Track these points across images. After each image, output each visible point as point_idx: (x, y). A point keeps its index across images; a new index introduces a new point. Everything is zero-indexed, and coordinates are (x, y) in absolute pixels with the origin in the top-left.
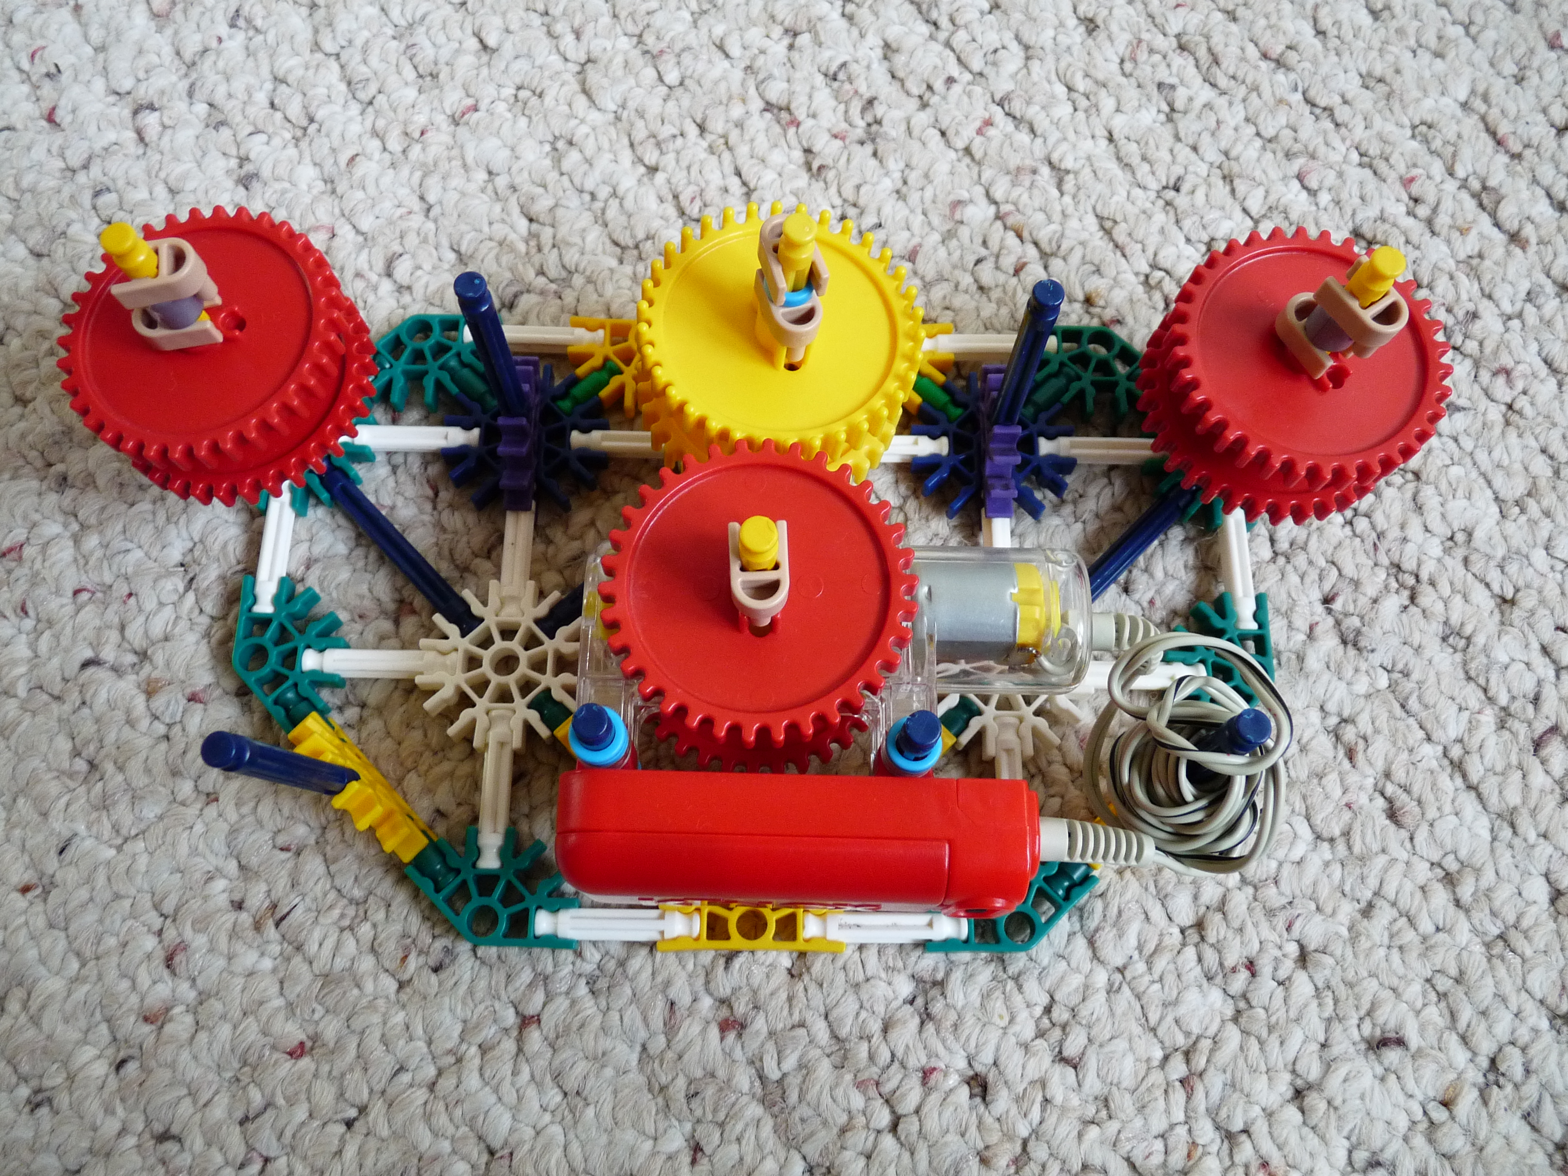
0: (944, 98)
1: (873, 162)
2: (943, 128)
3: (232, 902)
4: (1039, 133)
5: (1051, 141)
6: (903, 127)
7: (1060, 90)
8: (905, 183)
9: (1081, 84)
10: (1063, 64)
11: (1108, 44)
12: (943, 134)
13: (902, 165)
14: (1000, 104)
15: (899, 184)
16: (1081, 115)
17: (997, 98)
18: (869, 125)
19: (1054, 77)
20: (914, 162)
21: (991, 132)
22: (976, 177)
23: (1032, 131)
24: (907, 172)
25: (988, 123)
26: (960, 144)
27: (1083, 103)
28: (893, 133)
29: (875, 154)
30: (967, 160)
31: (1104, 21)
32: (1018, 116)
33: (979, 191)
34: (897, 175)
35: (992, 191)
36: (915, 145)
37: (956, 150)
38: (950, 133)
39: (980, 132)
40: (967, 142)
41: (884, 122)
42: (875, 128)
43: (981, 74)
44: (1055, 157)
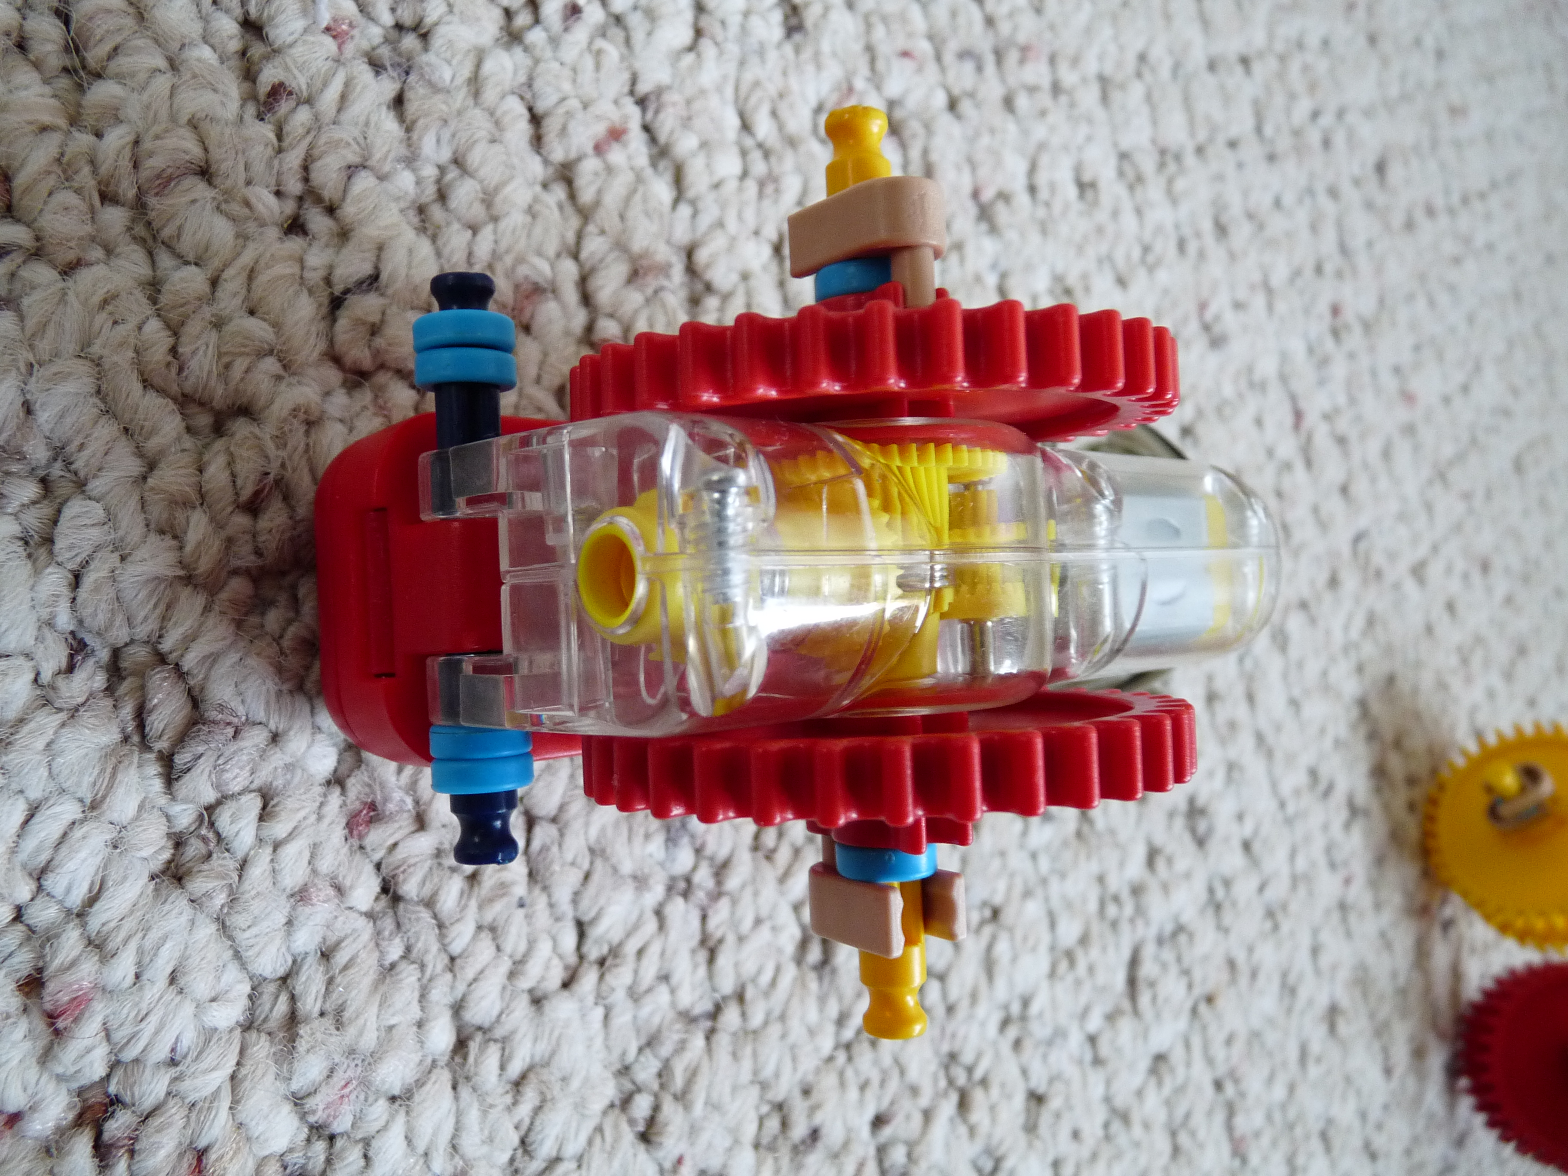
0: (554, 42)
1: (390, 124)
2: (541, 107)
4: (690, 194)
5: (705, 220)
6: (466, 72)
7: (733, 121)
8: (442, 196)
9: (764, 127)
10: (748, 77)
11: (810, 68)
12: (536, 119)
13: (445, 155)
14: (642, 102)
15: (430, 191)
16: (751, 187)
17: (643, 88)
18: (399, 27)
19: (729, 92)
20: (474, 159)
21: (616, 155)
22: (571, 237)
23: (678, 180)
24: (453, 173)
25: (616, 134)
26: (558, 155)
27: (759, 167)
28: (445, 74)
29: (398, 102)
30: (559, 192)
31: (816, 26)
32: (662, 138)
33: (569, 270)
34: (429, 172)
35: (594, 283)
36: (478, 118)
37: (546, 162)
38: (551, 126)
39: (599, 149)
40: (573, 155)
41: (437, 41)
42: (410, 42)
43: (618, 20)
44: (702, 256)
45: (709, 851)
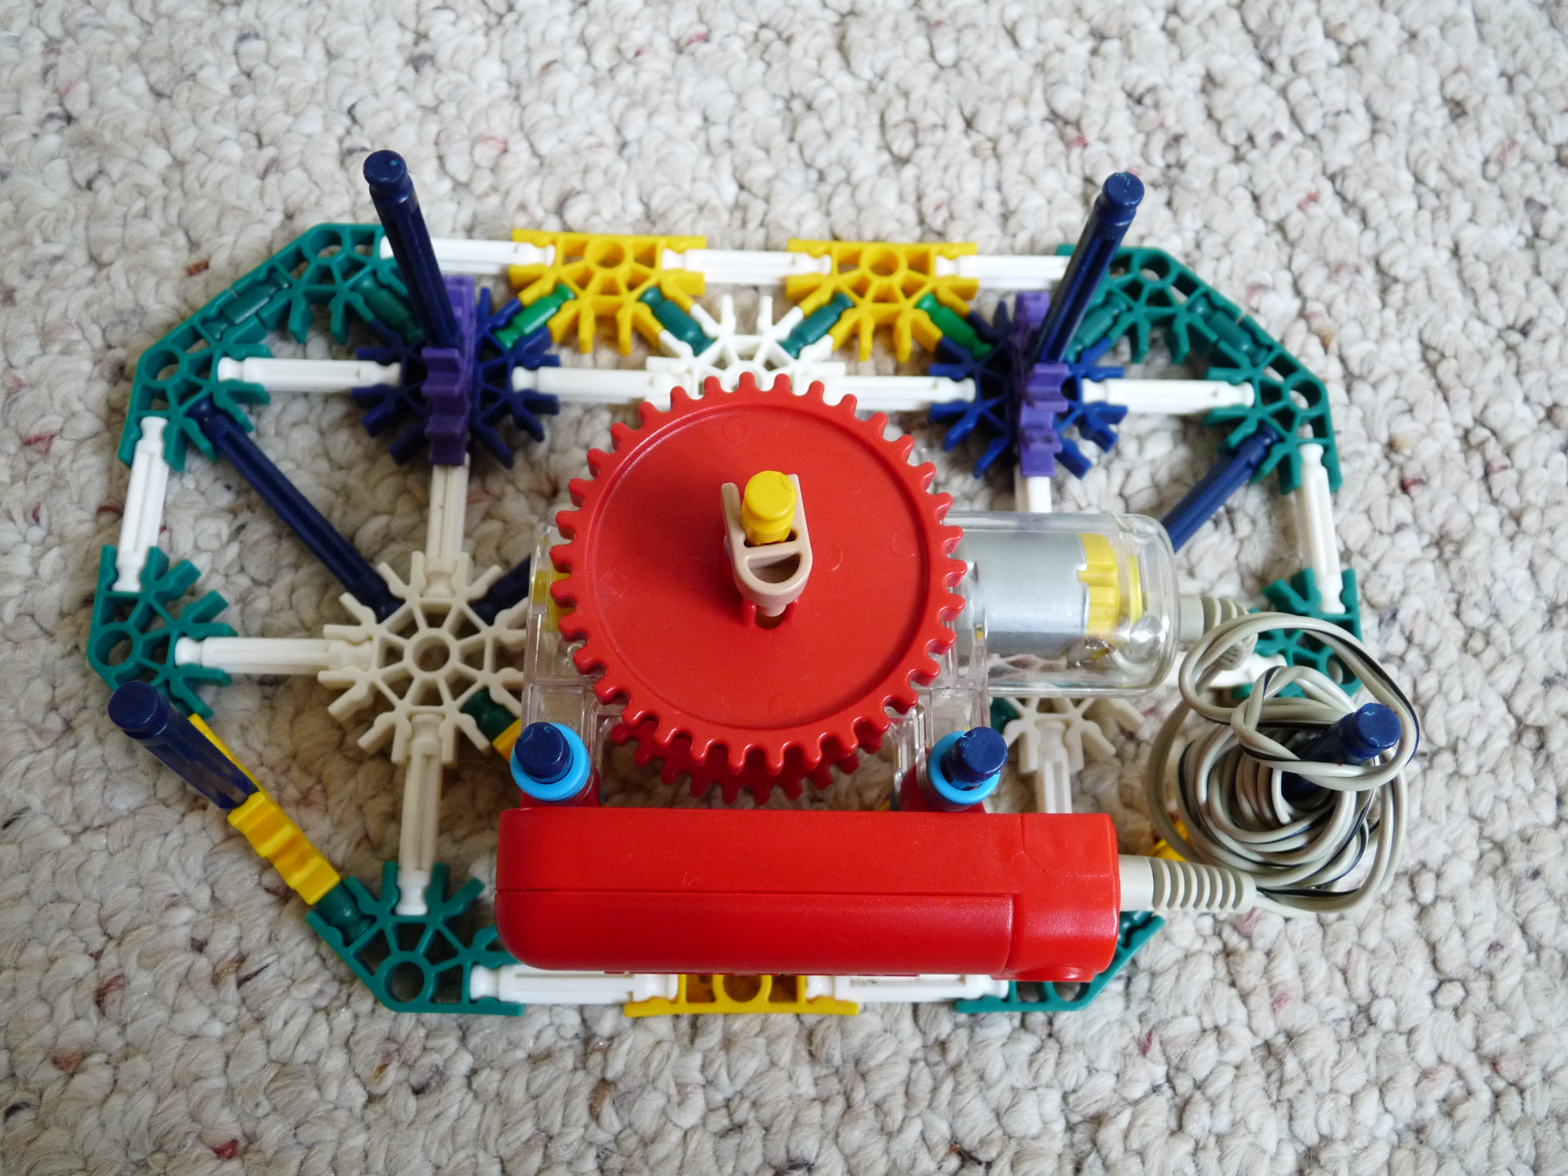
0: (1266, 155)
1: (1165, 213)
2: (1258, 191)
3: (193, 940)
4: (1373, 223)
5: (1385, 237)
6: (1208, 179)
7: (1407, 179)
8: (1198, 246)
9: (1433, 178)
10: (1416, 149)
11: (1474, 136)
12: (1256, 198)
13: (1199, 224)
14: (1332, 178)
15: (1191, 245)
16: (1426, 215)
17: (1331, 169)
18: (1169, 166)
19: (1402, 162)
20: (1215, 224)
21: (1314, 210)
22: (1285, 259)
23: (1364, 220)
24: (1203, 233)
25: (1313, 198)
26: (1273, 215)
27: (1431, 201)
28: (1197, 183)
29: (1169, 203)
30: (1277, 237)
31: (1475, 109)
32: (1350, 197)
33: (1286, 278)
34: (1190, 235)
35: (1301, 283)
36: (1218, 203)
37: (1266, 222)
38: (1266, 201)
39: (1300, 207)
40: (1283, 215)
41: (1190, 168)
42: (1174, 172)
43: (1314, 138)
44: (1385, 260)
45: (1417, 639)
